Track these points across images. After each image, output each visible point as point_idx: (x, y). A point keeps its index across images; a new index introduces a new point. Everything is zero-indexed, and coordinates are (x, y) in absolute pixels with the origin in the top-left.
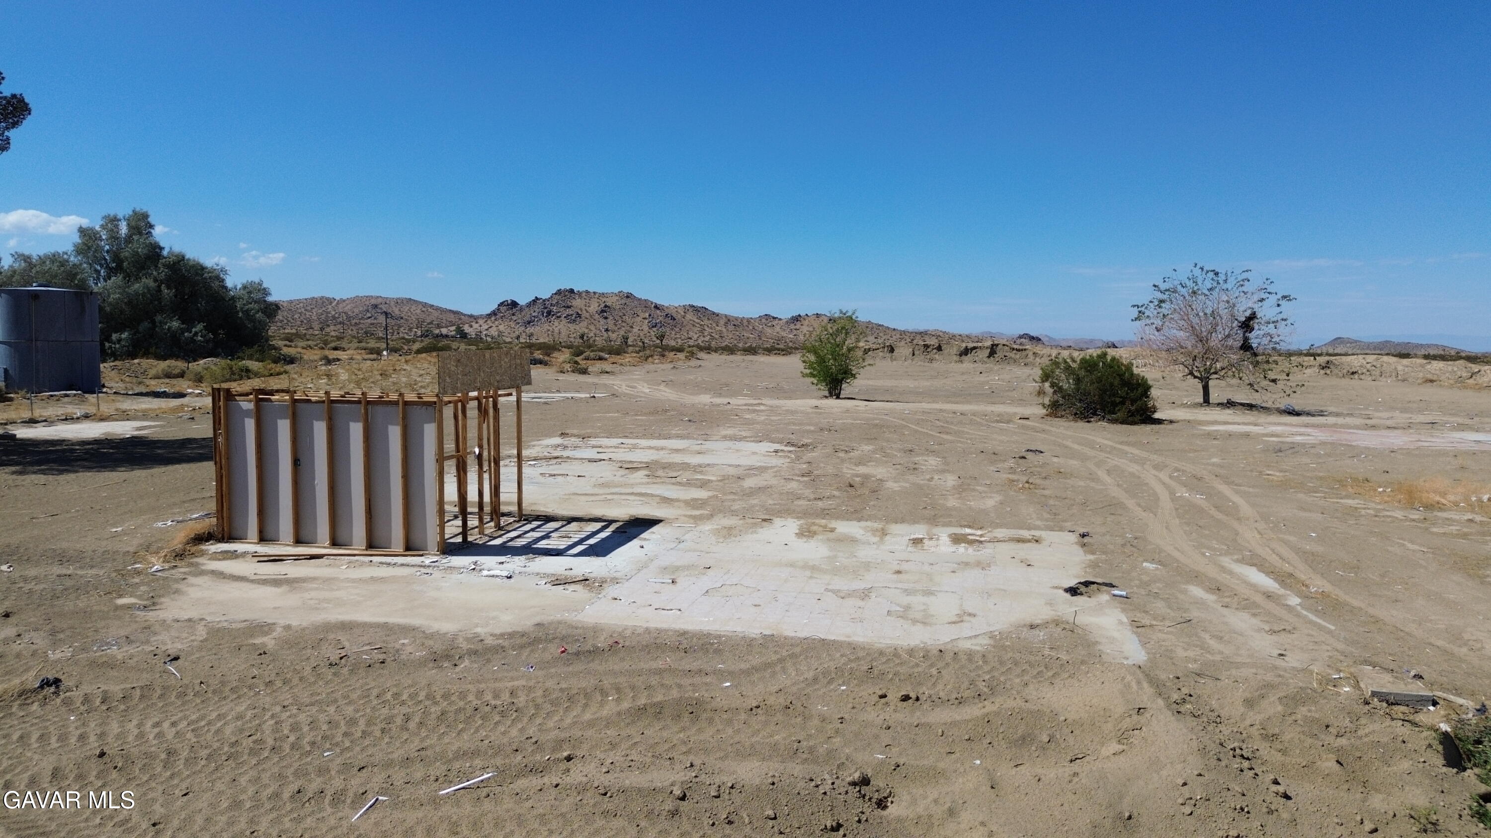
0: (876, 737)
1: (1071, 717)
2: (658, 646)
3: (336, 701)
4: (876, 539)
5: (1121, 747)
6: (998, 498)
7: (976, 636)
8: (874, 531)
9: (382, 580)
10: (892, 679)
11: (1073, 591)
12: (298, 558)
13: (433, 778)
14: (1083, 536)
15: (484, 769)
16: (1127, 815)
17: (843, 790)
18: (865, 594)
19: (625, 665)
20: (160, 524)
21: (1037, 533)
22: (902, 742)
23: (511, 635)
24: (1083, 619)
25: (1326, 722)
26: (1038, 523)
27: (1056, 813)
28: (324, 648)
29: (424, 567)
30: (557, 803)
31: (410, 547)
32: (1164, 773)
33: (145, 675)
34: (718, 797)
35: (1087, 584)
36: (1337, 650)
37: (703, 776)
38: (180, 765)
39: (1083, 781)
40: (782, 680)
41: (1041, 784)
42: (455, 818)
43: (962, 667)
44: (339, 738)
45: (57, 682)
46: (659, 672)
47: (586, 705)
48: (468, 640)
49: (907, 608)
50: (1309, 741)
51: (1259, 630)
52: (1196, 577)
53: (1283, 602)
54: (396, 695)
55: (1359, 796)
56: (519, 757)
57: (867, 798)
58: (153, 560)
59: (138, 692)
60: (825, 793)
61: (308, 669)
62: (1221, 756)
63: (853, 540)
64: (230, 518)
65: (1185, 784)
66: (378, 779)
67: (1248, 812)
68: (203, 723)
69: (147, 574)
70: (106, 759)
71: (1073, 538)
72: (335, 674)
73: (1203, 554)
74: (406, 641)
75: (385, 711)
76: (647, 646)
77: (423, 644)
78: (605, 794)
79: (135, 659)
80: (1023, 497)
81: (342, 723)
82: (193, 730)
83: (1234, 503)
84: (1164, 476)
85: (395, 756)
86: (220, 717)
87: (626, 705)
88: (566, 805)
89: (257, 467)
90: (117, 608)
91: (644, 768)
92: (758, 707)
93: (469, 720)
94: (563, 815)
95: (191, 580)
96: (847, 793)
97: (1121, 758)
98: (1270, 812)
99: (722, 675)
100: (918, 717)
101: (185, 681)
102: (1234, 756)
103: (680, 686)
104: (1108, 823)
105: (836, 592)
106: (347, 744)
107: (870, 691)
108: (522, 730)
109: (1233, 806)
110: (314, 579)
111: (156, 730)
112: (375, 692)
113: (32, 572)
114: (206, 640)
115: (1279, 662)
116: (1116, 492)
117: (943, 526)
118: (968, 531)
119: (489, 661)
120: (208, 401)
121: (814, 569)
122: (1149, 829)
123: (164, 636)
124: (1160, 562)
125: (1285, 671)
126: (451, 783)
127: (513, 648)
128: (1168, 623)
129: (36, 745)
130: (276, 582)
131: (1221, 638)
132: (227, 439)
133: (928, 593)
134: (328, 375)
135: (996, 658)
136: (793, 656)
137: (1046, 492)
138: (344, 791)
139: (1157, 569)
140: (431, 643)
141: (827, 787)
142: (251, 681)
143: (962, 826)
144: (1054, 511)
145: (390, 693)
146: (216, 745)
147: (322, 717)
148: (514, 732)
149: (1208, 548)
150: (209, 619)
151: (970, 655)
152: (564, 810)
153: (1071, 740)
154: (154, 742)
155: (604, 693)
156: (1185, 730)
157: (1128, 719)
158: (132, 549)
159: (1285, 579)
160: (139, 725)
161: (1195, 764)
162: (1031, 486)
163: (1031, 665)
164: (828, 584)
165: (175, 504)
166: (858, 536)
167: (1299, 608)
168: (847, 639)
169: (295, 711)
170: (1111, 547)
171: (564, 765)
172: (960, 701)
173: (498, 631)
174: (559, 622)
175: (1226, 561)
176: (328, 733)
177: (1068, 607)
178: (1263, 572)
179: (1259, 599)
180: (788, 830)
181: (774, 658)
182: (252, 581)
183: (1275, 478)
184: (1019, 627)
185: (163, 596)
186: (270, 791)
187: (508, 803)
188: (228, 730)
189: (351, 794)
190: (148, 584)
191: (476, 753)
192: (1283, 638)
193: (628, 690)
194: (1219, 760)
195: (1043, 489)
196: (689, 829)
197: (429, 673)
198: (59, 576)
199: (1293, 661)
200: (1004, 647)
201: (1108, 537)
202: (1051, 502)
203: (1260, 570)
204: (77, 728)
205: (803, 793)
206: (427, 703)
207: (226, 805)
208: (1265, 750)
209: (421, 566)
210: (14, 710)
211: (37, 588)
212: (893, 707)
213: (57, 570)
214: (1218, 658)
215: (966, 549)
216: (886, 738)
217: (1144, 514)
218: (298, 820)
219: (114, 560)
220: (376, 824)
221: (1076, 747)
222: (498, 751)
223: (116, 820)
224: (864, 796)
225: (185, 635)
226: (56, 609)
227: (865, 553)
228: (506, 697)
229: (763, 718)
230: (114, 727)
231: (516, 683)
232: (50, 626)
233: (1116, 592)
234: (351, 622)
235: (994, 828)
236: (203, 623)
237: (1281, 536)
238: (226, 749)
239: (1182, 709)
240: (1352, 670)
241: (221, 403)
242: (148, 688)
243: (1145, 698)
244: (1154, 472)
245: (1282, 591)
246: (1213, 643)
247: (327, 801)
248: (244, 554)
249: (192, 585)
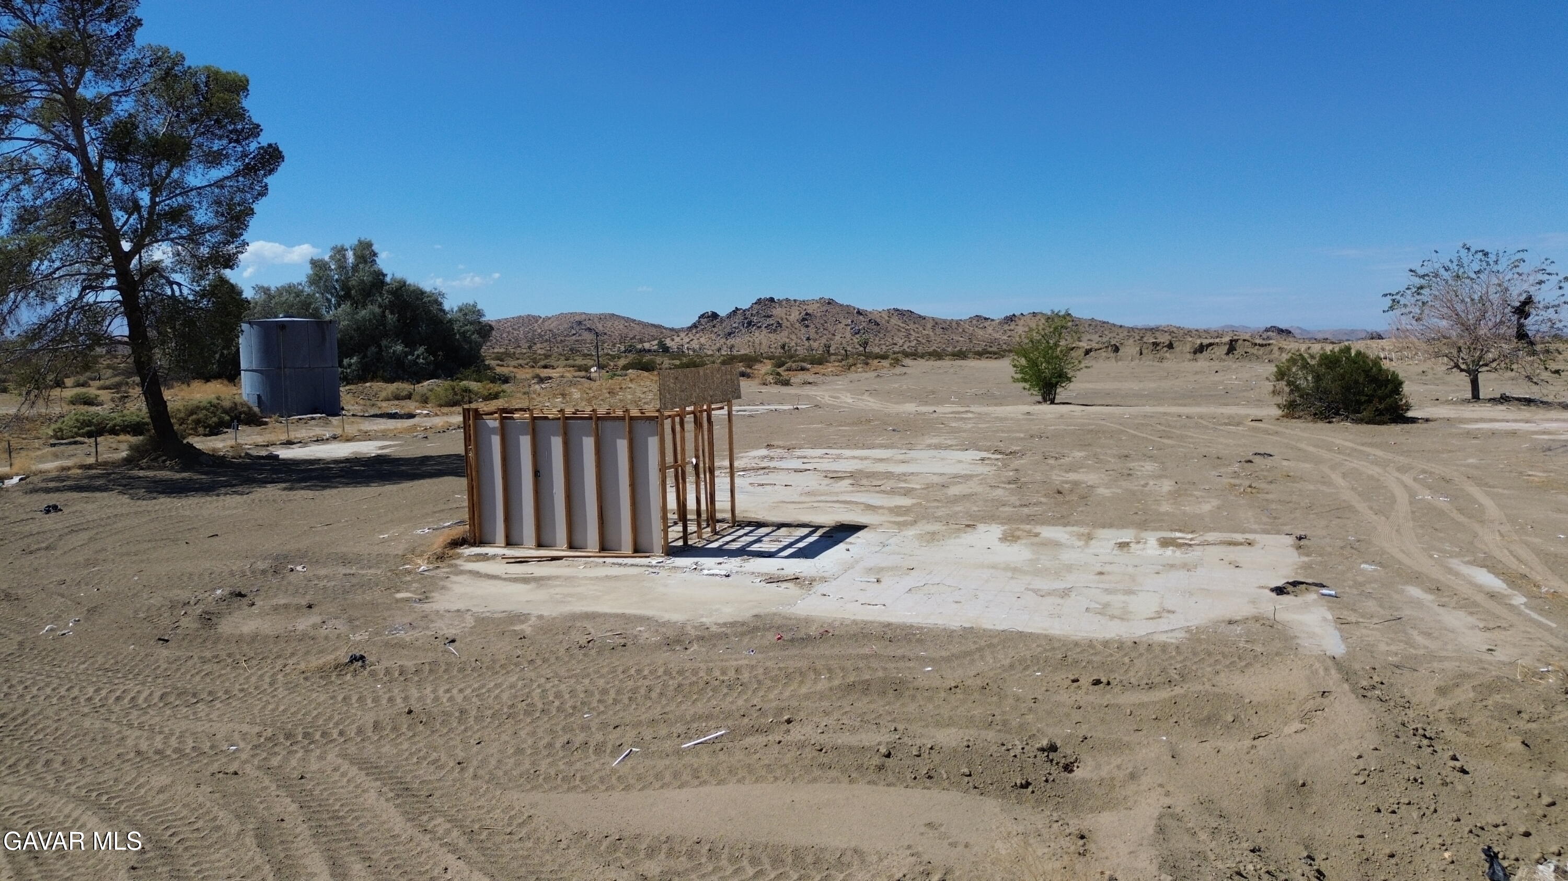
0: (1068, 715)
1: (1256, 700)
2: (865, 636)
3: (588, 675)
4: (1081, 543)
5: (1303, 726)
6: (1215, 502)
7: (1172, 630)
8: (1080, 536)
9: (615, 578)
10: (1085, 667)
11: (1280, 591)
12: (540, 559)
13: (675, 735)
14: (1300, 538)
15: (718, 728)
16: (1301, 782)
17: (1032, 755)
18: (1065, 593)
19: (836, 651)
20: (419, 532)
21: (1250, 536)
22: (1092, 720)
23: (733, 624)
24: (1282, 616)
25: (1519, 708)
26: (1256, 527)
27: (1232, 779)
28: (573, 634)
29: (651, 567)
30: (781, 756)
31: (638, 550)
32: (1341, 747)
33: (430, 654)
34: (919, 756)
35: (1295, 584)
36: (1552, 646)
37: (906, 738)
38: (471, 721)
39: (1261, 753)
40: (980, 666)
41: (1220, 754)
42: (696, 766)
43: (1156, 657)
44: (595, 704)
45: (362, 658)
46: (866, 657)
47: (802, 682)
48: (695, 627)
49: (1106, 605)
50: (1497, 723)
51: (1473, 627)
52: (1417, 578)
53: (1508, 602)
54: (639, 671)
55: (1541, 774)
56: (746, 720)
57: (1055, 762)
58: (419, 561)
59: (427, 667)
60: (1015, 756)
61: (562, 651)
62: (1400, 734)
63: (1057, 544)
64: (480, 524)
65: (1360, 757)
66: (631, 734)
67: (1422, 783)
68: (484, 691)
69: (416, 573)
70: (412, 715)
71: (1290, 540)
72: (585, 655)
73: (1431, 557)
74: (642, 629)
75: (630, 683)
76: (854, 635)
77: (657, 631)
78: (821, 750)
79: (421, 641)
80: (1242, 502)
81: (596, 692)
82: (477, 696)
83: (1480, 505)
84: (1407, 479)
85: (643, 717)
86: (497, 686)
87: (836, 682)
88: (788, 758)
89: (503, 478)
90: (397, 601)
91: (854, 730)
92: (956, 687)
93: (701, 692)
94: (786, 766)
95: (454, 578)
96: (1035, 757)
97: (1303, 735)
98: (1445, 784)
99: (924, 661)
100: (1108, 698)
101: (463, 659)
102: (1414, 735)
103: (885, 669)
104: (1281, 789)
105: (1035, 591)
106: (602, 708)
107: (1062, 677)
108: (747, 700)
109: (1406, 777)
110: (557, 577)
111: (448, 695)
112: (620, 669)
113: (323, 572)
114: (474, 627)
115: (1488, 657)
116: (1348, 495)
117: (1152, 530)
118: (1178, 535)
119: (714, 645)
120: (459, 419)
121: (1014, 571)
122: (1322, 795)
123: (439, 624)
124: (1380, 564)
125: (1491, 664)
126: (691, 739)
127: (735, 635)
128: (1375, 620)
129: (357, 705)
130: (525, 580)
131: (1430, 634)
132: (477, 454)
133: (1129, 592)
134: (562, 395)
135: (1190, 650)
136: (991, 646)
137: (1270, 497)
138: (604, 743)
139: (1375, 570)
140: (664, 630)
141: (1018, 751)
142: (516, 660)
143: (1142, 788)
144: (1274, 515)
145: (634, 669)
146: (497, 707)
147: (580, 688)
148: (740, 702)
149: (1440, 551)
150: (474, 610)
151: (1164, 647)
152: (786, 762)
153: (1255, 720)
154: (448, 704)
155: (817, 673)
156: (1366, 711)
157: (1312, 702)
158: (400, 553)
159: (1515, 580)
160: (434, 691)
161: (1373, 739)
162: (1254, 491)
163: (1224, 655)
164: (1029, 584)
165: (427, 514)
166: (1063, 541)
167: (1523, 607)
168: (1044, 632)
169: (556, 682)
170: (1329, 549)
171: (785, 727)
172: (1151, 687)
173: (721, 621)
174: (775, 614)
175: (1455, 564)
176: (586, 700)
177: (1270, 604)
178: (1494, 573)
179: (1480, 598)
180: (982, 785)
181: (973, 647)
182: (505, 579)
183: (1536, 479)
184: (1217, 623)
185: (433, 591)
186: (544, 742)
187: (739, 755)
188: (505, 696)
190: (418, 581)
191: (709, 717)
192: (1497, 635)
193: (838, 671)
194: (1397, 737)
195: (1267, 493)
196: (894, 781)
197: (663, 655)
198: (345, 575)
199: (1501, 655)
200: (1199, 641)
201: (1328, 540)
202: (1274, 506)
203: (1489, 572)
204: (385, 693)
205: (995, 755)
206: (666, 678)
207: (512, 751)
208: (1450, 732)
209: (649, 566)
210: (333, 679)
211: (329, 585)
212: (1084, 690)
213: (343, 570)
214: (1422, 652)
215: (1174, 552)
216: (1077, 716)
217: (1375, 517)
218: (570, 764)
219: (387, 562)
220: (632, 768)
221: (1260, 726)
222: (729, 715)
223: (429, 760)
224: (1052, 761)
225: (456, 623)
226: (348, 602)
227: (1067, 556)
228: (732, 674)
229: (961, 697)
230: (414, 693)
231: (740, 662)
232: (346, 616)
233: (1325, 591)
234: (593, 613)
235: (1171, 789)
236: (470, 613)
237: (1524, 538)
238: (505, 710)
239: (1369, 694)
240: (1562, 663)
241: (471, 422)
242: (435, 663)
243: (1331, 682)
244: (1397, 474)
245: (1510, 591)
246: (1420, 639)
247: (591, 751)
248: (494, 557)
249: (455, 583)
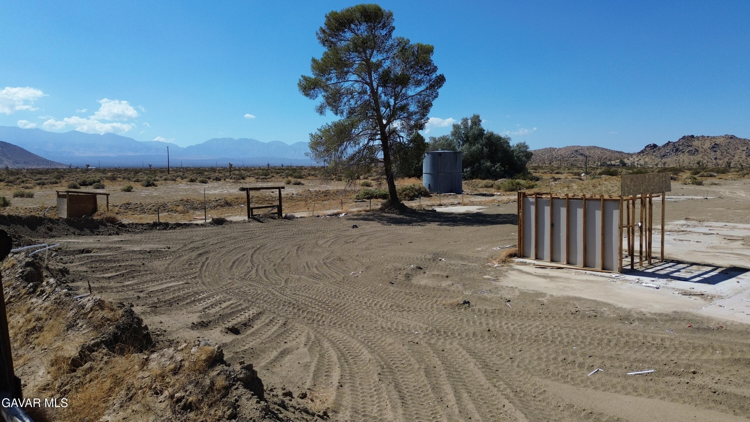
3: (576, 328)
9: (592, 281)
12: (552, 268)
13: (624, 367)
15: (649, 368)
19: (727, 339)
20: (495, 248)
23: (660, 315)
28: (568, 306)
29: (612, 278)
30: (688, 391)
31: (604, 268)
33: (498, 305)
38: (517, 340)
42: (635, 385)
44: (579, 343)
45: (468, 302)
47: (704, 353)
48: (637, 313)
54: (603, 331)
56: (667, 367)
58: (495, 262)
59: (497, 311)
61: (562, 314)
64: (523, 248)
66: (598, 362)
68: (523, 326)
69: (493, 267)
70: (490, 332)
72: (574, 318)
74: (606, 309)
75: (599, 336)
76: (741, 332)
77: (614, 312)
78: (715, 392)
79: (494, 299)
81: (580, 337)
82: (520, 328)
85: (605, 354)
86: (530, 325)
87: (727, 356)
88: (693, 392)
89: (535, 226)
90: (484, 279)
91: (738, 385)
93: (640, 347)
94: (691, 396)
95: (510, 272)
101: (514, 310)
106: (583, 346)
108: (668, 357)
110: (561, 277)
111: (507, 326)
112: (593, 328)
113: (453, 262)
114: (519, 296)
119: (648, 324)
120: (516, 197)
123: (503, 292)
126: (633, 371)
127: (662, 320)
129: (466, 323)
130: (545, 277)
132: (523, 214)
134: (568, 187)
138: (584, 363)
140: (619, 312)
142: (539, 315)
145: (601, 329)
146: (530, 335)
147: (571, 334)
148: (664, 357)
150: (519, 288)
152: (692, 394)
154: (506, 330)
155: (714, 349)
158: (486, 257)
160: (500, 323)
165: (498, 241)
169: (559, 329)
171: (692, 375)
173: (653, 312)
174: (687, 313)
176: (574, 340)
182: (534, 275)
185: (500, 277)
186: (553, 356)
187: (662, 385)
188: (533, 331)
189: (587, 365)
190: (494, 271)
191: (644, 361)
193: (728, 350)
197: (618, 325)
198: (462, 264)
204: (478, 320)
206: (619, 336)
207: (536, 358)
209: (610, 278)
210: (456, 310)
211: (455, 268)
213: (461, 262)
218: (566, 370)
219: (480, 261)
220: (599, 379)
222: (656, 363)
223: (497, 354)
225: (511, 293)
226: (463, 277)
228: (659, 341)
230: (491, 322)
231: (664, 336)
232: (462, 283)
234: (579, 298)
236: (517, 289)
238: (533, 338)
241: (521, 199)
242: (500, 310)
247: (577, 365)
248: (530, 264)
249: (511, 274)
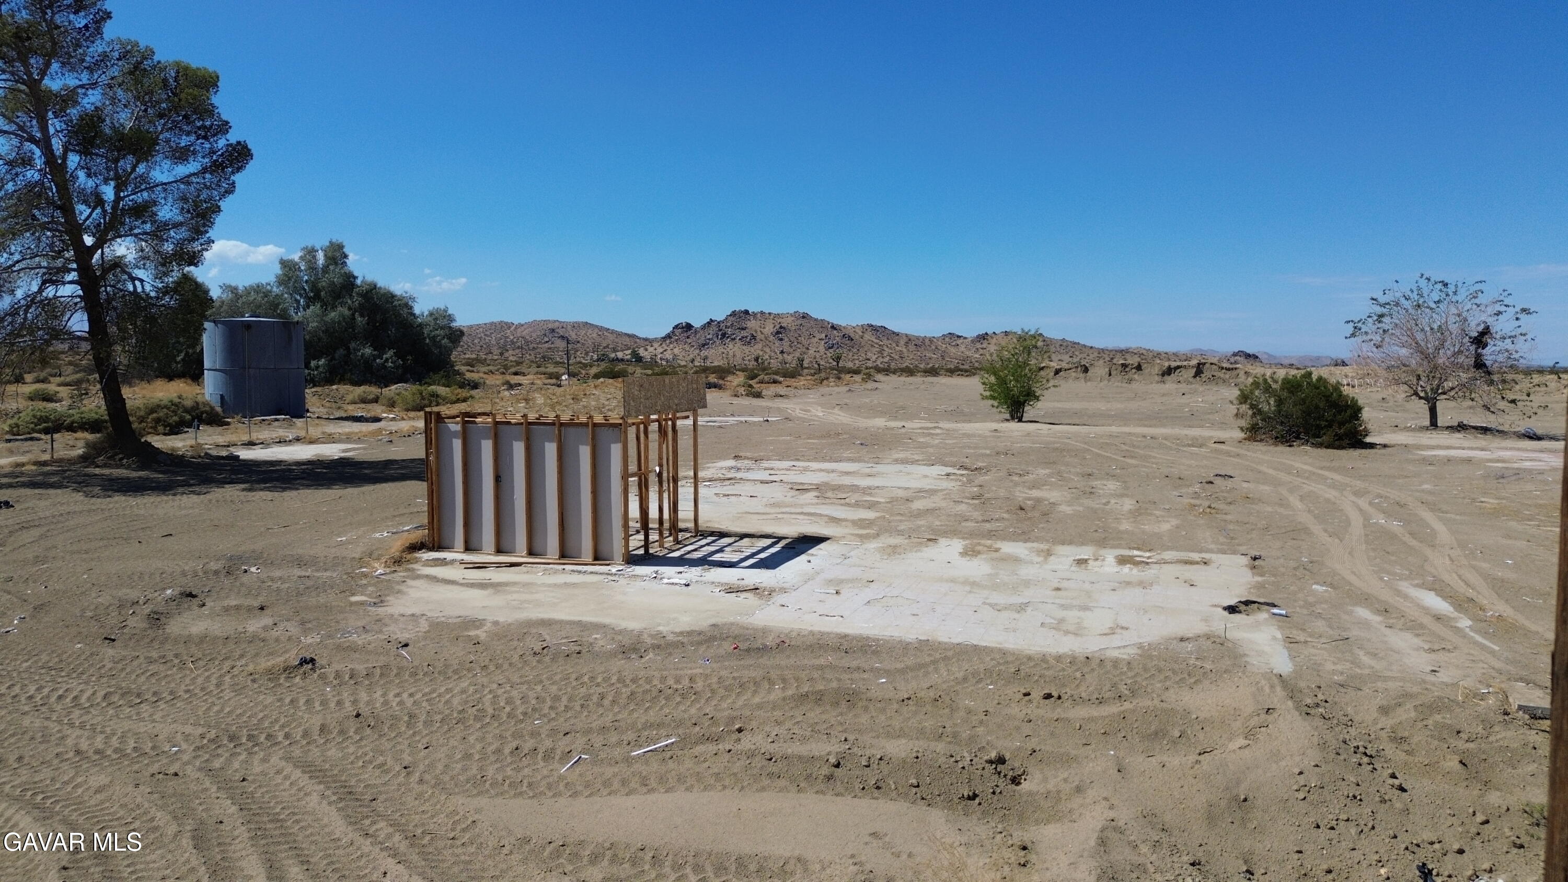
0: (1018, 728)
1: (1202, 715)
2: (821, 647)
3: (541, 682)
4: (1040, 559)
5: (1247, 742)
6: (1174, 522)
7: (1125, 647)
8: (1039, 552)
9: (574, 585)
10: (1037, 681)
11: (1232, 609)
12: (499, 565)
13: (625, 742)
14: (1255, 559)
15: (668, 736)
16: (1242, 797)
17: (980, 767)
18: (1021, 608)
19: (792, 661)
20: (377, 535)
21: (1207, 556)
22: (1042, 733)
23: (690, 633)
24: (1232, 634)
25: (1458, 728)
26: (1213, 546)
27: (1176, 793)
28: (528, 640)
29: (611, 574)
30: (730, 765)
31: (599, 557)
32: (1283, 763)
33: (382, 658)
34: (867, 766)
35: (1247, 603)
36: (1493, 668)
37: (856, 749)
38: (420, 725)
39: (1204, 768)
40: (934, 678)
41: (1165, 769)
42: (644, 773)
43: (1107, 672)
44: (546, 711)
45: (312, 660)
46: (821, 668)
47: (755, 692)
48: (652, 636)
49: (1062, 621)
50: (1436, 742)
51: (1418, 649)
52: (1366, 600)
53: (1453, 624)
54: (592, 678)
55: (1476, 792)
56: (697, 728)
57: (1002, 774)
58: (376, 565)
59: (378, 671)
60: (963, 768)
61: (516, 657)
62: (1340, 751)
63: (1016, 560)
64: (439, 529)
65: (1301, 773)
66: (580, 742)
67: (1361, 800)
68: (434, 695)
69: (372, 577)
70: (361, 719)
71: (1245, 560)
72: (538, 662)
73: (1381, 579)
74: (598, 636)
75: (583, 690)
76: (811, 646)
77: (613, 639)
78: (771, 759)
79: (373, 645)
80: (1202, 522)
81: (548, 699)
82: (427, 700)
83: (1433, 530)
84: (1363, 503)
85: (594, 725)
86: (448, 691)
87: (790, 692)
88: (738, 766)
89: (463, 483)
90: (352, 604)
91: (804, 740)
92: (909, 699)
93: (654, 700)
94: (735, 774)
95: (410, 582)
96: (984, 769)
97: (1247, 751)
98: (1383, 801)
99: (878, 672)
100: (1059, 712)
101: (416, 663)
102: (1355, 752)
103: (839, 680)
104: (1223, 803)
105: (992, 606)
106: (553, 715)
107: (1014, 691)
108: (700, 709)
109: (1346, 793)
110: (515, 584)
111: (398, 699)
112: (574, 676)
113: (277, 573)
114: (429, 631)
115: (1431, 678)
116: (1305, 518)
117: (1111, 548)
118: (1136, 553)
119: (670, 654)
120: (421, 424)
121: (973, 585)
122: (1263, 810)
123: (392, 628)
124: (1331, 585)
125: (1434, 685)
126: (641, 747)
127: (692, 644)
128: (1323, 640)
129: (304, 708)
130: (482, 586)
131: (1376, 655)
132: (437, 458)
133: (1086, 608)
134: (526, 400)
135: (1141, 666)
136: (946, 658)
137: (1229, 517)
138: (553, 750)
139: (1326, 591)
140: (620, 638)
141: (966, 763)
142: (469, 665)
143: (1088, 801)
144: (1232, 535)
145: (587, 677)
146: (447, 712)
147: (532, 694)
148: (693, 711)
149: (1388, 573)
150: (429, 614)
151: (1116, 663)
152: (735, 771)
153: (1201, 736)
154: (397, 708)
155: (771, 682)
156: (1309, 728)
157: (1256, 718)
158: (357, 556)
159: (1462, 604)
160: (384, 695)
161: (1314, 756)
162: (1213, 511)
163: (1174, 672)
164: (987, 598)
165: (387, 518)
166: (1022, 556)
167: (1468, 630)
168: (998, 646)
169: (508, 688)
170: (1283, 570)
171: (736, 736)
172: (1101, 701)
173: (678, 630)
174: (732, 624)
175: (1405, 586)
176: (537, 706)
177: (1222, 623)
178: (1441, 597)
179: (1427, 620)
180: (930, 796)
181: (928, 659)
182: (462, 585)
183: (1488, 506)
184: (1169, 639)
185: (388, 595)
186: (493, 747)
187: (689, 764)
188: (455, 701)
189: (559, 752)
190: (374, 585)
191: (660, 725)
192: (1442, 657)
193: (792, 681)
194: (1338, 754)
195: (1226, 514)
196: (843, 791)
197: (618, 663)
198: (300, 577)
199: (1443, 677)
200: (1151, 657)
201: (1282, 561)
202: (1231, 527)
203: (1438, 595)
204: (334, 696)
205: (943, 767)
206: (619, 685)
207: (459, 756)
208: (1390, 750)
209: (608, 574)
210: (281, 681)
211: (283, 586)
212: (1035, 704)
213: (298, 572)
214: (1366, 671)
215: (1131, 569)
216: (1027, 729)
217: (1329, 539)
218: (518, 770)
219: (343, 565)
220: (581, 775)
221: (1206, 741)
222: (680, 724)
223: (374, 764)
224: (999, 773)
225: (410, 627)
226: (301, 604)
227: (1026, 572)
229: (914, 709)
230: (363, 696)
231: (694, 671)
232: (298, 618)
233: (1276, 611)
234: (549, 620)
235: (1115, 803)
236: (425, 618)
237: (1474, 563)
238: (455, 715)
239: (1312, 712)
240: (1503, 686)
241: (432, 425)
242: (386, 667)
243: (1276, 700)
244: (1353, 498)
245: (1456, 614)
246: (1365, 659)
247: (540, 757)
248: (453, 562)
249: (412, 587)
